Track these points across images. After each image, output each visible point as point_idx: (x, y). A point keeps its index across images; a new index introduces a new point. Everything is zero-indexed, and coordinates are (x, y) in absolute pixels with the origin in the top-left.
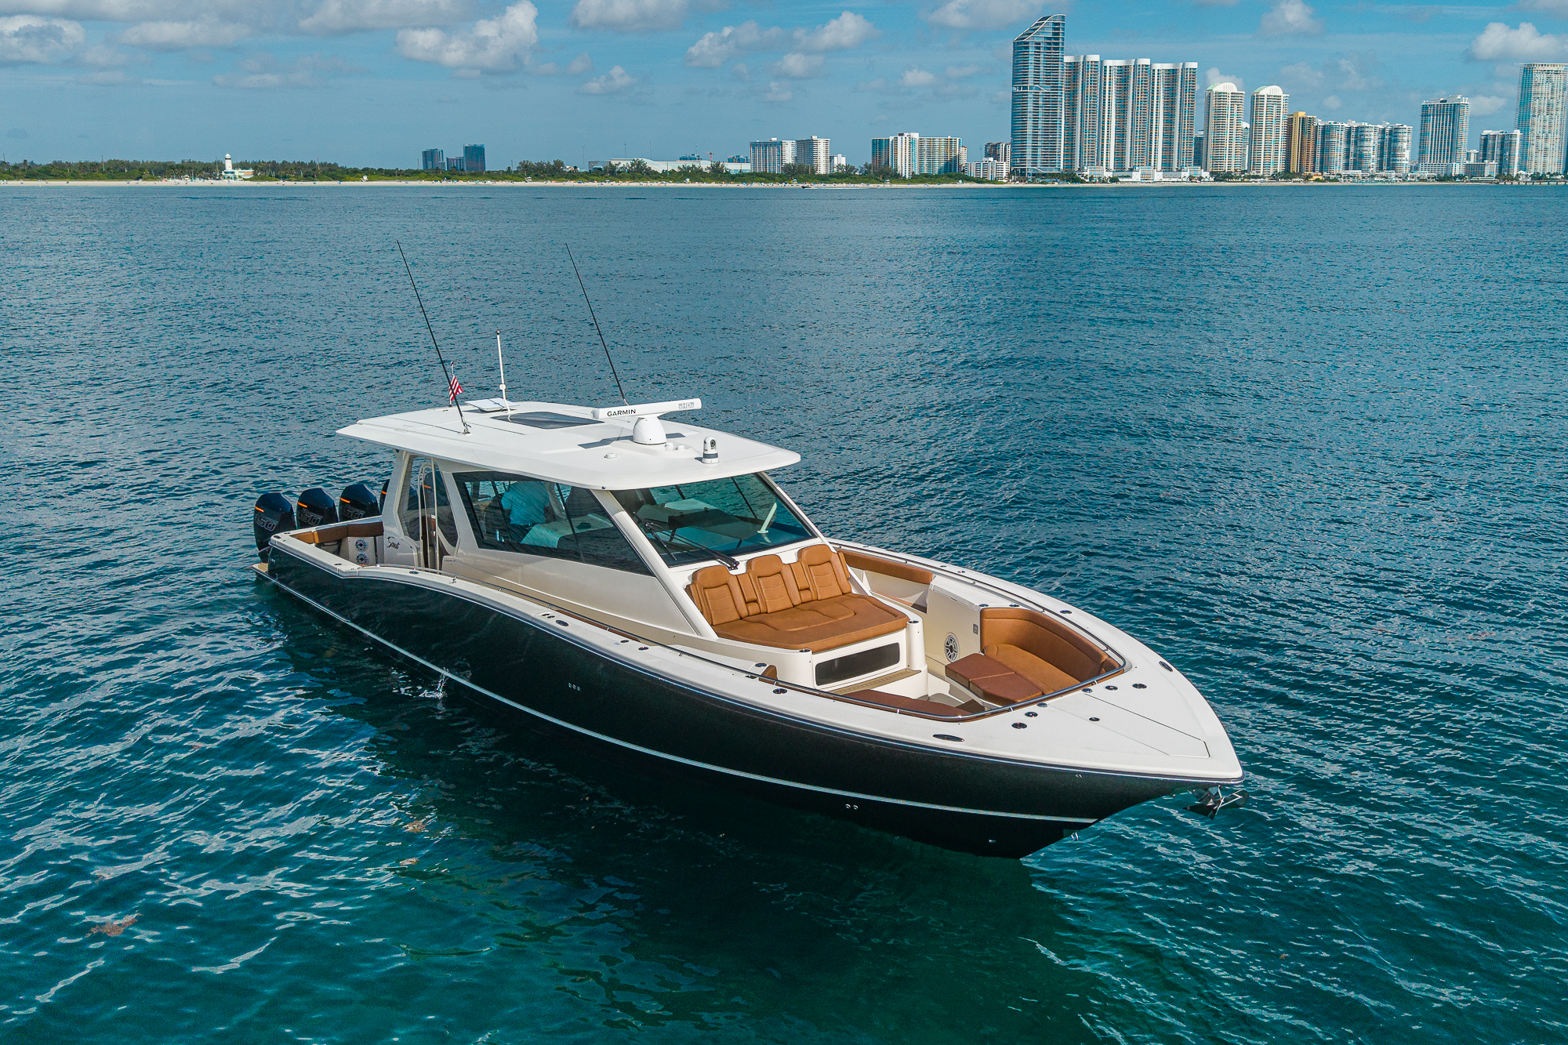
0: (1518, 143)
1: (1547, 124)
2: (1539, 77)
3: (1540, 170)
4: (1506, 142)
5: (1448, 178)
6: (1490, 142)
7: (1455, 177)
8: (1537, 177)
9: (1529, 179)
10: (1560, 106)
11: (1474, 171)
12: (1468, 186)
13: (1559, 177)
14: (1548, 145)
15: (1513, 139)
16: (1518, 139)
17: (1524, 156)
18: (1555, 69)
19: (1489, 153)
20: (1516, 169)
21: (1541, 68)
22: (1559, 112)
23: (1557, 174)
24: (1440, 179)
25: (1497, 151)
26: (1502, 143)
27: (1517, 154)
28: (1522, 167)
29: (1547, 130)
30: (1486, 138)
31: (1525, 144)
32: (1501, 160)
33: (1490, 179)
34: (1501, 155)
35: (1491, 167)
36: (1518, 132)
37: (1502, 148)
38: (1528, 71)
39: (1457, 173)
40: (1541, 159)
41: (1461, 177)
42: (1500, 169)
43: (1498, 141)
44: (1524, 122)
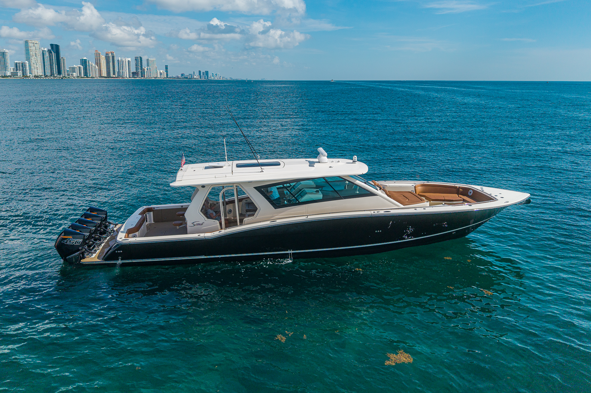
0: (28, 65)
1: (36, 60)
2: (30, 45)
3: (36, 74)
4: (23, 65)
5: (5, 76)
6: (18, 65)
7: (8, 76)
8: (36, 76)
9: (34, 77)
10: (39, 54)
11: (14, 74)
12: (13, 79)
13: (43, 76)
14: (38, 66)
15: (26, 64)
16: (27, 64)
17: (30, 69)
18: (35, 42)
19: (18, 68)
20: (28, 74)
21: (30, 42)
22: (39, 56)
23: (42, 76)
24: (3, 77)
25: (21, 68)
26: (22, 65)
27: (28, 69)
28: (31, 73)
29: (36, 62)
30: (16, 64)
31: (30, 66)
32: (23, 71)
33: (20, 77)
34: (23, 69)
35: (20, 73)
36: (27, 62)
37: (22, 66)
38: (26, 42)
39: (8, 75)
40: (36, 71)
41: (10, 76)
42: (23, 74)
43: (21, 65)
44: (28, 59)
